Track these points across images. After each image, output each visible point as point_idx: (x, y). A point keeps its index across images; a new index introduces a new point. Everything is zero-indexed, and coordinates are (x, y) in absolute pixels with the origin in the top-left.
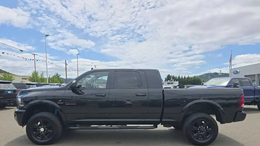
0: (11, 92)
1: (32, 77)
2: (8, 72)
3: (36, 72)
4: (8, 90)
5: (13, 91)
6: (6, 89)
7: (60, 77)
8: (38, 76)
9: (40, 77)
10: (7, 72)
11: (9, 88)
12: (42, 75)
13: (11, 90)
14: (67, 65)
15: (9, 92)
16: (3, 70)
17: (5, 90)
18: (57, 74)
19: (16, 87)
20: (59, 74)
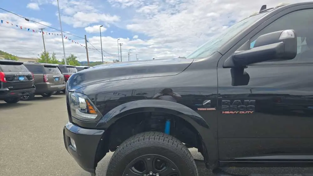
0: (23, 78)
1: (41, 59)
2: (10, 54)
3: (46, 52)
4: (20, 76)
5: (27, 76)
6: (15, 73)
7: (76, 59)
8: (49, 58)
9: (52, 59)
10: (8, 54)
11: (20, 73)
12: (54, 57)
13: (23, 76)
14: (88, 42)
15: (22, 79)
16: (3, 52)
17: (14, 76)
18: (72, 56)
19: (30, 71)
20: (75, 55)
